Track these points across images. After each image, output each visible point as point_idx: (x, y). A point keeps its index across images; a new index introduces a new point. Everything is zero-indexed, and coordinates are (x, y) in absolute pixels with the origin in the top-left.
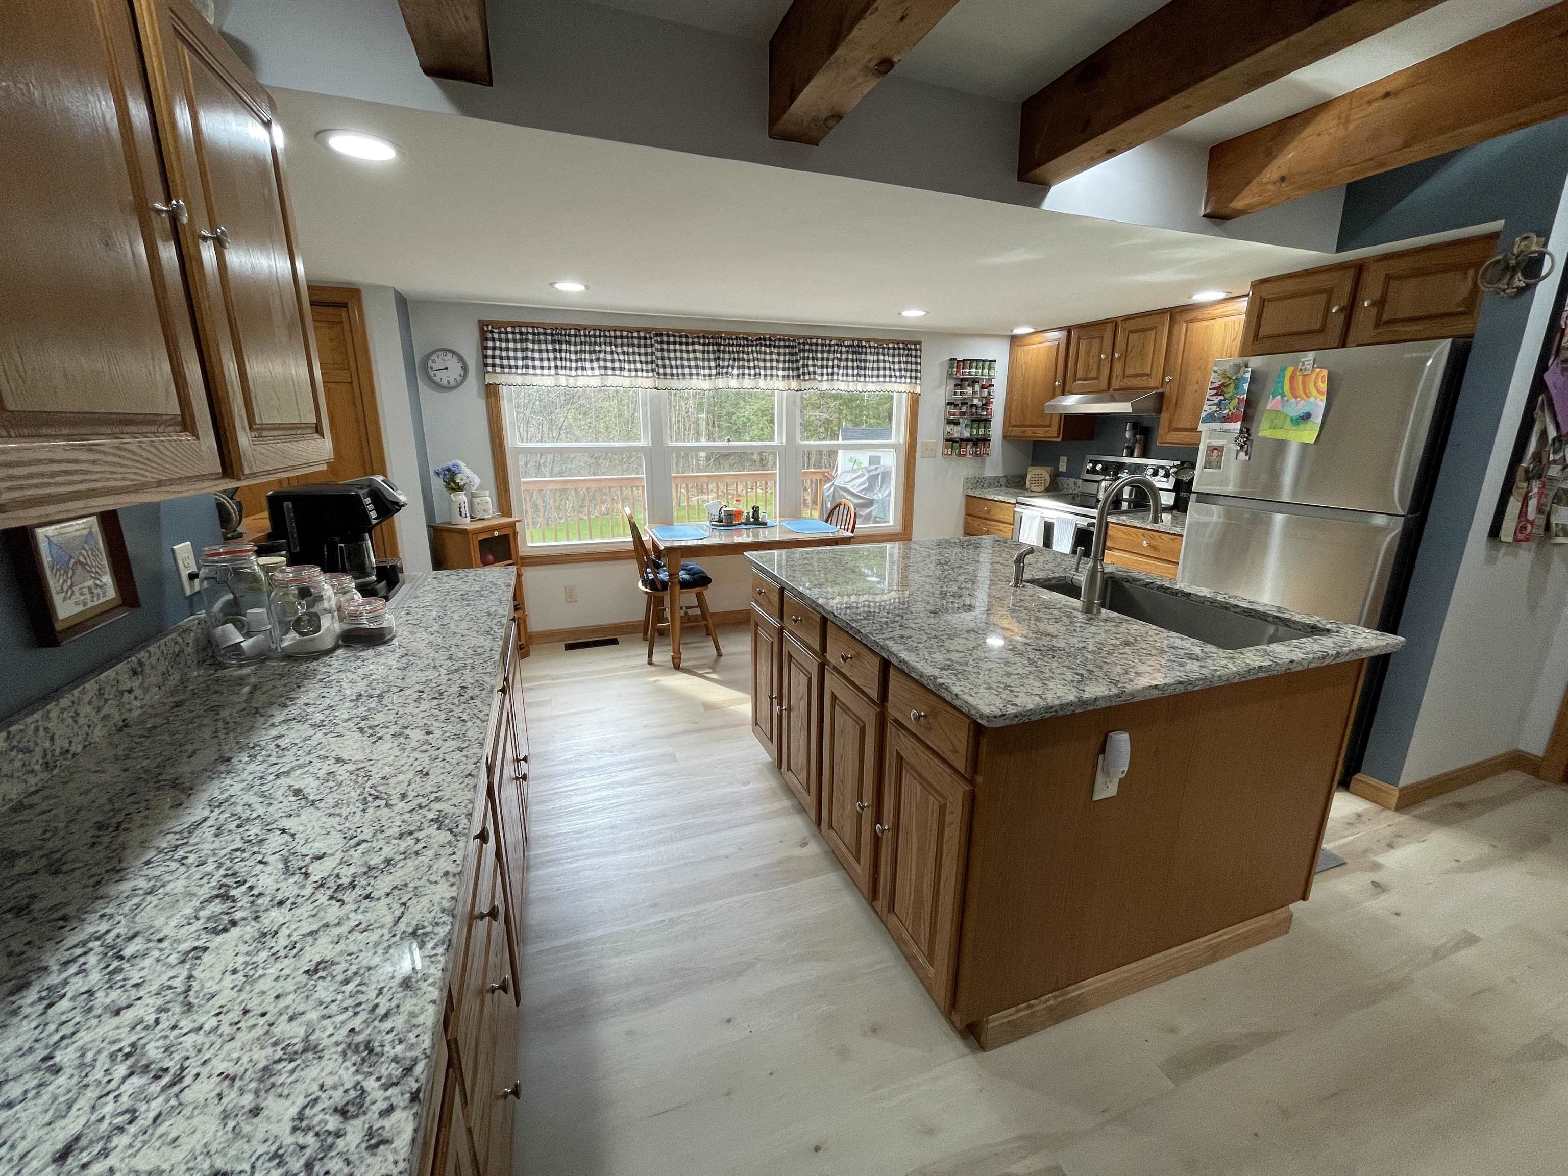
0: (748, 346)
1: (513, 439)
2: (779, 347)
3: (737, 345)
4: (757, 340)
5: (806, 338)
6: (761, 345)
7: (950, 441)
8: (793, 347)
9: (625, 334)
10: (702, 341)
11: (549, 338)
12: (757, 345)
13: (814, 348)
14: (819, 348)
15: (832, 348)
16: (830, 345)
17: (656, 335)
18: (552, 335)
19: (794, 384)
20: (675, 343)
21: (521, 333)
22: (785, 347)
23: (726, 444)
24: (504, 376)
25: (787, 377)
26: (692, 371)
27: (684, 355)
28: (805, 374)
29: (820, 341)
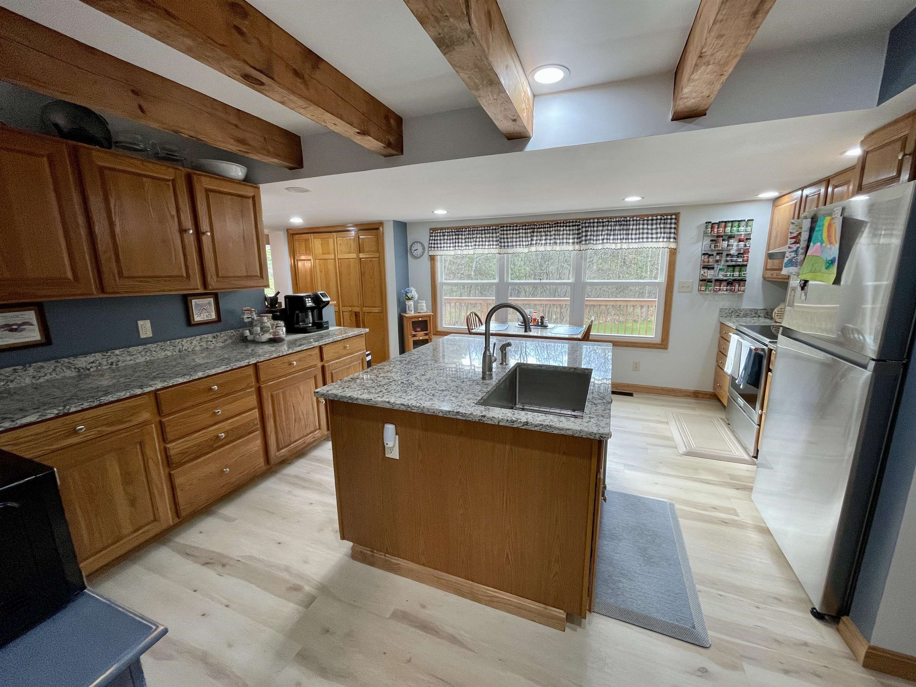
0: (550, 227)
1: (441, 278)
2: (569, 226)
3: (543, 228)
4: (555, 224)
5: (586, 219)
6: (558, 226)
7: (705, 281)
8: (578, 225)
9: (486, 228)
10: (524, 228)
11: (454, 233)
12: (555, 227)
13: (592, 225)
14: (596, 224)
15: (605, 224)
16: (603, 222)
17: (501, 227)
18: (455, 232)
19: (577, 247)
20: (510, 230)
21: (443, 233)
22: (573, 226)
23: (539, 281)
24: (438, 252)
25: (574, 243)
26: (518, 243)
27: (514, 236)
28: (586, 240)
29: (596, 220)
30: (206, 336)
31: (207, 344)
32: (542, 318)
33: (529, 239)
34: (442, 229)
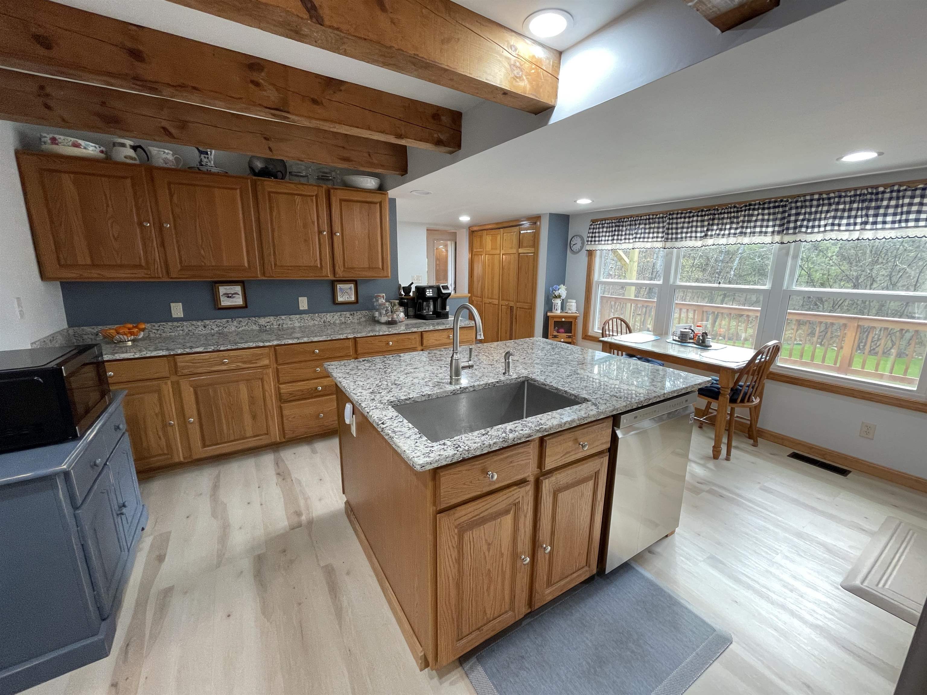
0: (738, 212)
1: (597, 276)
2: (769, 208)
3: (728, 213)
4: (746, 206)
5: (799, 196)
6: (749, 210)
8: (784, 206)
9: (651, 217)
10: (700, 214)
11: (614, 224)
12: (745, 210)
13: (808, 203)
14: (815, 203)
15: (832, 201)
16: (829, 199)
17: (670, 214)
18: (615, 223)
19: (777, 238)
20: (681, 218)
21: (602, 224)
22: (774, 207)
23: (716, 285)
24: (595, 246)
25: (773, 232)
26: (689, 235)
27: (686, 225)
28: (795, 228)
29: (816, 197)
30: (345, 313)
31: (345, 319)
32: (705, 334)
33: (705, 229)
34: (602, 220)
